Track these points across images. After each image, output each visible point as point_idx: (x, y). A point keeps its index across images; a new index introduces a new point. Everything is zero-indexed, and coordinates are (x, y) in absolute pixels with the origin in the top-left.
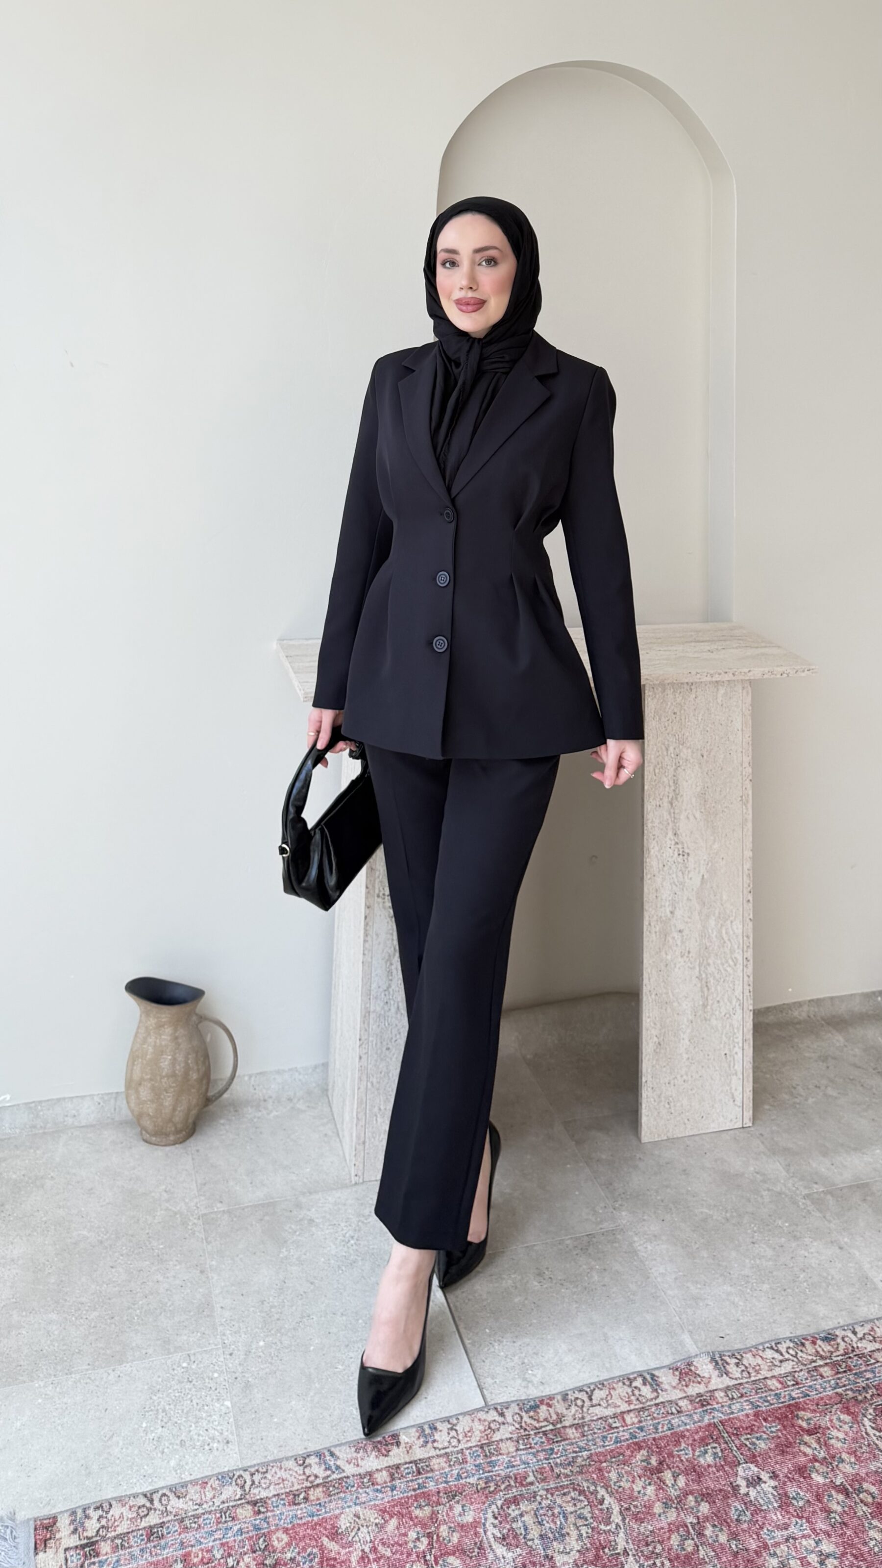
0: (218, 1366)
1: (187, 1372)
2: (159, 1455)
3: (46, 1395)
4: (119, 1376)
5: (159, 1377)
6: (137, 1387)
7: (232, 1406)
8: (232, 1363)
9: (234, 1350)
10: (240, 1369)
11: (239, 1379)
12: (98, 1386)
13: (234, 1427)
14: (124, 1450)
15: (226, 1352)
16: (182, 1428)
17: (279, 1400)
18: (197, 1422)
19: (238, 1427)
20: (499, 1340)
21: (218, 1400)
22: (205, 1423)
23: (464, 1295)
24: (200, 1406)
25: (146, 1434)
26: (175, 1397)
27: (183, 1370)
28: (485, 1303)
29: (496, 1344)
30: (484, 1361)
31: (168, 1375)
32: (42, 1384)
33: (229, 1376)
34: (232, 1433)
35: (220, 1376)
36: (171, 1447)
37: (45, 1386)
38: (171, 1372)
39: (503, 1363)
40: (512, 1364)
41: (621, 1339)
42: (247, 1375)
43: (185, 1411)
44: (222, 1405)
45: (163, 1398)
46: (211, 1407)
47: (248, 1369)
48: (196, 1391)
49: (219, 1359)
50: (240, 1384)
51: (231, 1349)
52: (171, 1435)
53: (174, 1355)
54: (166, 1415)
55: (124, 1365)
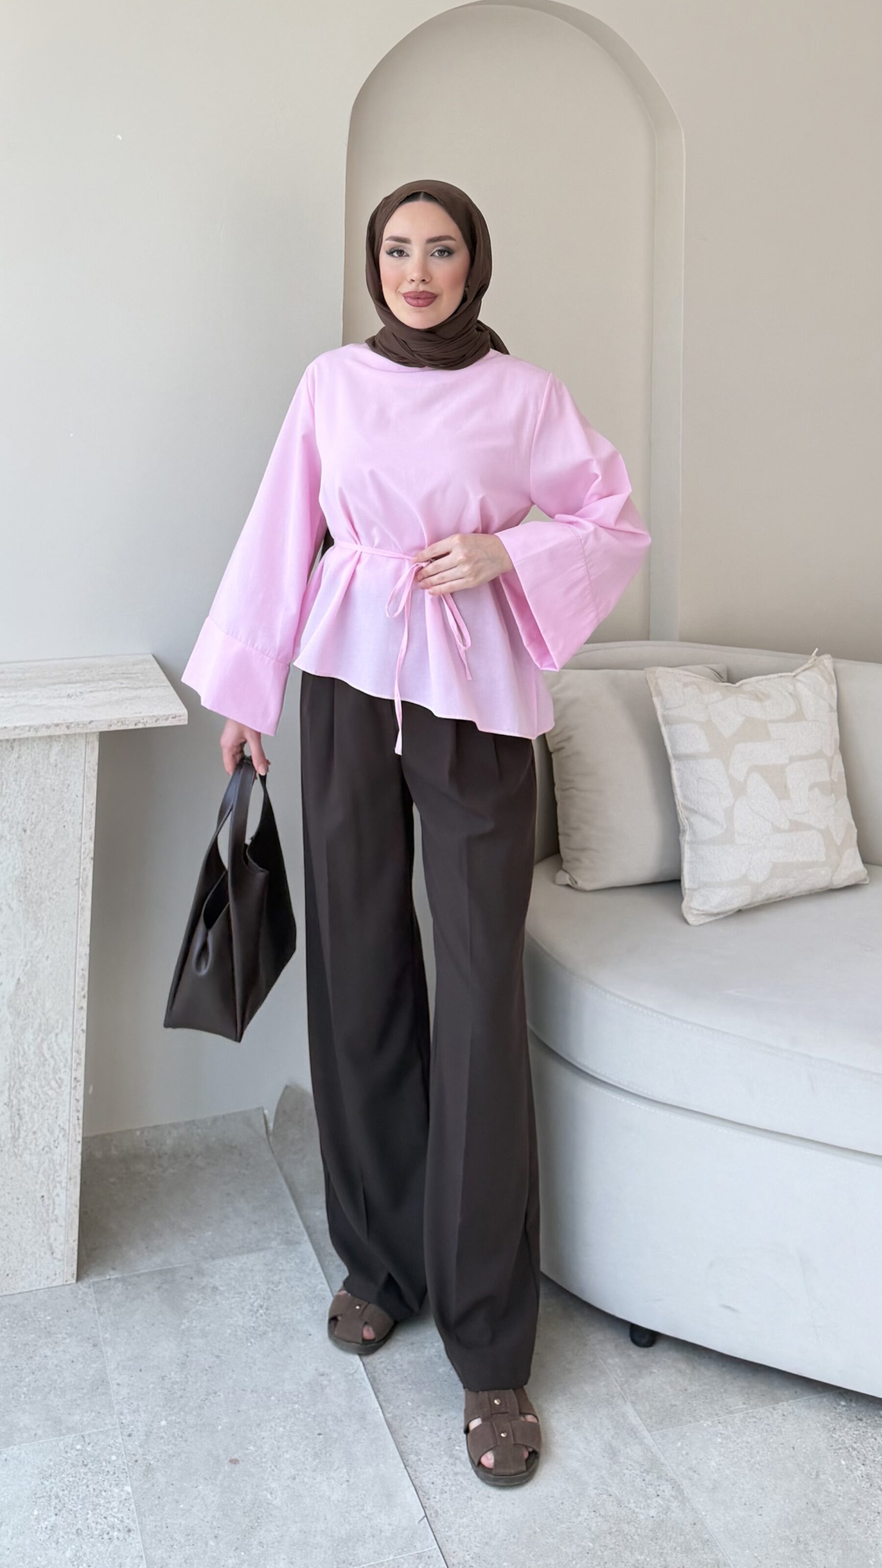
0: (116, 1447)
1: (81, 1455)
2: (54, 1545)
4: (6, 1460)
5: (51, 1460)
6: (26, 1471)
7: (133, 1492)
8: (132, 1445)
9: (133, 1430)
10: (140, 1451)
11: (140, 1461)
13: (135, 1515)
14: (14, 1540)
15: (125, 1433)
16: (78, 1515)
17: (185, 1484)
18: (95, 1509)
19: (139, 1513)
20: (422, 1414)
21: (117, 1485)
22: (103, 1509)
23: (383, 1365)
24: (97, 1492)
25: (39, 1524)
26: (68, 1481)
27: (76, 1453)
28: (406, 1374)
29: (419, 1418)
30: (406, 1437)
31: (61, 1458)
33: (128, 1458)
34: (133, 1521)
35: (118, 1457)
36: (66, 1537)
38: (64, 1454)
39: (427, 1438)
40: (438, 1440)
41: (557, 1412)
43: (81, 1497)
44: (122, 1491)
45: (55, 1483)
46: (110, 1493)
47: (149, 1451)
48: (92, 1476)
49: (116, 1441)
50: (141, 1467)
51: (130, 1429)
52: (66, 1523)
53: (67, 1437)
54: (60, 1501)
55: (11, 1448)
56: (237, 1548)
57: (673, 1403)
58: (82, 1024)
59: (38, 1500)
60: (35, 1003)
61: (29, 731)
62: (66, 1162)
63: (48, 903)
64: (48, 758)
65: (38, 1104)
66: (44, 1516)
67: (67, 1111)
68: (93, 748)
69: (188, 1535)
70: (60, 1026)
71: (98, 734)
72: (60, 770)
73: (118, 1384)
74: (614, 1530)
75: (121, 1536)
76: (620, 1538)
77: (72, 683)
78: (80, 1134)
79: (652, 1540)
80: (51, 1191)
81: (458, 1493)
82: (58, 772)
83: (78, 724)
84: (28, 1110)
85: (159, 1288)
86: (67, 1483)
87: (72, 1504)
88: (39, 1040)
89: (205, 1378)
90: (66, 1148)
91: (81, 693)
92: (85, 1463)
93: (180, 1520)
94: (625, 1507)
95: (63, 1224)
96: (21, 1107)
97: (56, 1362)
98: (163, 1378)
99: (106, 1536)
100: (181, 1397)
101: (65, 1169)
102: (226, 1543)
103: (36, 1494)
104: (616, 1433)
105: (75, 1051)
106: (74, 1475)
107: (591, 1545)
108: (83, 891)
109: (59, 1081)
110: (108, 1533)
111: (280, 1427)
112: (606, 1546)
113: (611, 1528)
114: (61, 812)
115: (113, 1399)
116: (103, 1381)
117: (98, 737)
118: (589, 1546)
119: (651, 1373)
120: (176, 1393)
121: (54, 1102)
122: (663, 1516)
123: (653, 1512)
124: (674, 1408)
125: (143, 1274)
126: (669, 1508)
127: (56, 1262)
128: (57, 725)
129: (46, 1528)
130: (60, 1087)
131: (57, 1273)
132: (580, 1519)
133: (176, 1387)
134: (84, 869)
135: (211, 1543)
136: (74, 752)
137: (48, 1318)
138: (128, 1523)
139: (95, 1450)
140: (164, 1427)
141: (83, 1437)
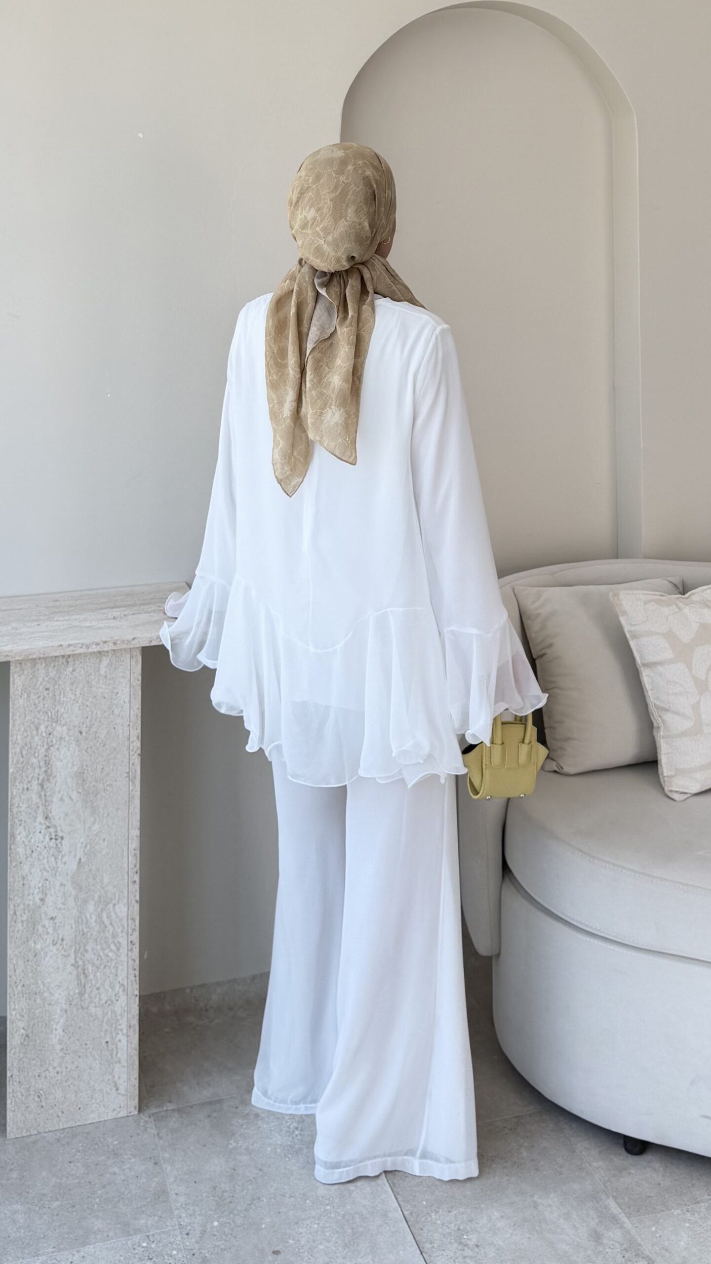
0: (176, 1244)
1: (147, 1250)
4: (83, 1257)
5: (121, 1256)
8: (189, 1242)
9: (190, 1230)
10: (197, 1246)
11: (196, 1255)
15: (183, 1233)
20: (436, 1211)
27: (143, 1249)
29: (433, 1214)
30: (422, 1229)
31: (129, 1254)
33: (187, 1253)
35: (178, 1251)
38: (132, 1251)
39: (440, 1230)
40: (448, 1231)
41: (550, 1206)
42: (203, 1252)
47: (205, 1246)
49: (177, 1239)
50: (198, 1259)
51: (188, 1230)
53: (135, 1237)
55: (88, 1246)
57: (650, 1195)
58: (135, 896)
60: (94, 879)
61: (82, 647)
62: (126, 1014)
63: (104, 794)
64: (99, 671)
65: (101, 964)
67: (126, 969)
68: (137, 661)
70: (117, 897)
71: (141, 649)
72: (110, 680)
73: (177, 1194)
77: (117, 607)
78: (137, 989)
80: (114, 1037)
82: (108, 682)
83: (123, 641)
84: (92, 970)
85: (209, 1116)
88: (99, 909)
89: (250, 1187)
90: (126, 1001)
91: (125, 615)
92: (151, 1257)
95: (126, 1065)
96: (86, 967)
97: (123, 1177)
98: (215, 1188)
100: (231, 1202)
101: (125, 1018)
104: (600, 1222)
105: (130, 919)
108: (133, 783)
109: (118, 945)
111: (315, 1224)
114: (112, 716)
115: (173, 1205)
116: (163, 1192)
117: (141, 651)
119: (630, 1173)
120: (225, 1199)
121: (115, 962)
124: (650, 1199)
125: (195, 1105)
127: (120, 1097)
128: (105, 642)
130: (118, 949)
131: (122, 1105)
133: (225, 1194)
134: (133, 764)
136: (121, 665)
137: (116, 1143)
139: (159, 1247)
140: (216, 1227)
141: (148, 1236)
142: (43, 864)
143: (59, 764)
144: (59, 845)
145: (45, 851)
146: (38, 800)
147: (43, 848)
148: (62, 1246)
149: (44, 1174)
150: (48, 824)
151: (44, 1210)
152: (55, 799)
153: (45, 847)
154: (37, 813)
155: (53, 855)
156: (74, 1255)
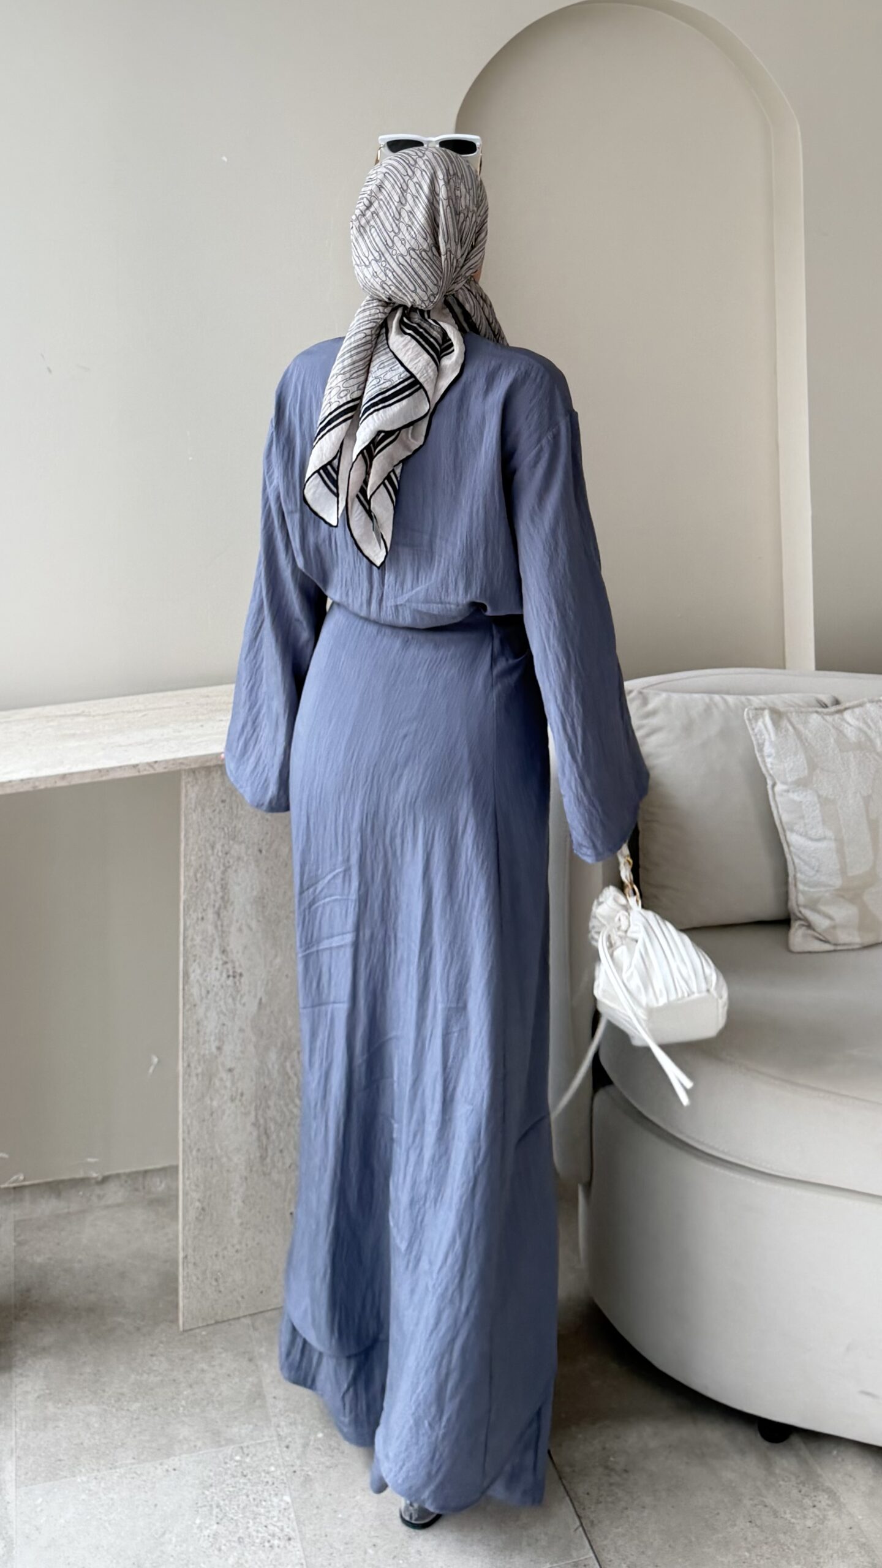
0: (274, 1459)
1: (240, 1465)
3: (90, 1490)
4: (167, 1471)
5: (211, 1471)
6: (187, 1482)
7: (292, 1502)
8: (290, 1456)
9: (290, 1442)
10: (298, 1462)
11: (298, 1472)
12: (145, 1481)
13: (295, 1523)
14: (178, 1548)
15: (283, 1444)
16: (239, 1524)
17: (342, 1495)
18: (255, 1518)
19: (298, 1522)
21: (276, 1495)
22: (263, 1518)
24: (257, 1501)
25: (201, 1530)
26: (230, 1491)
27: (236, 1464)
32: (85, 1479)
33: (287, 1470)
34: (294, 1530)
35: (276, 1467)
36: (228, 1545)
37: (88, 1482)
38: (223, 1465)
42: (306, 1468)
43: (241, 1507)
44: (282, 1500)
45: (216, 1493)
46: (269, 1503)
47: (307, 1463)
48: (252, 1486)
49: (274, 1452)
50: (299, 1478)
51: (287, 1441)
52: (227, 1532)
53: (227, 1448)
54: (221, 1510)
55: (172, 1458)
56: (395, 1557)
59: (200, 1510)
66: (207, 1525)
69: (346, 1544)
73: (275, 1397)
74: (771, 1539)
75: (282, 1544)
76: (776, 1547)
79: (808, 1549)
81: (613, 1503)
86: (228, 1493)
87: (233, 1513)
92: (245, 1473)
93: (338, 1529)
94: (782, 1517)
99: (267, 1545)
102: (385, 1552)
103: (197, 1504)
106: (234, 1485)
107: (747, 1554)
110: (269, 1541)
112: (762, 1556)
113: (767, 1538)
116: (259, 1395)
118: (745, 1556)
122: (819, 1526)
123: (809, 1523)
126: (825, 1517)
129: (209, 1536)
132: (736, 1528)
135: (371, 1551)
138: (288, 1532)
139: (253, 1461)
140: (319, 1439)
141: (242, 1448)
142: (220, 1006)
143: (237, 888)
144: (238, 984)
145: (223, 990)
146: (214, 932)
147: (219, 987)
148: (142, 1457)
149: (122, 1369)
150: (225, 959)
151: (124, 1413)
152: (233, 929)
153: (222, 987)
154: (212, 946)
155: (231, 995)
156: (156, 1468)
